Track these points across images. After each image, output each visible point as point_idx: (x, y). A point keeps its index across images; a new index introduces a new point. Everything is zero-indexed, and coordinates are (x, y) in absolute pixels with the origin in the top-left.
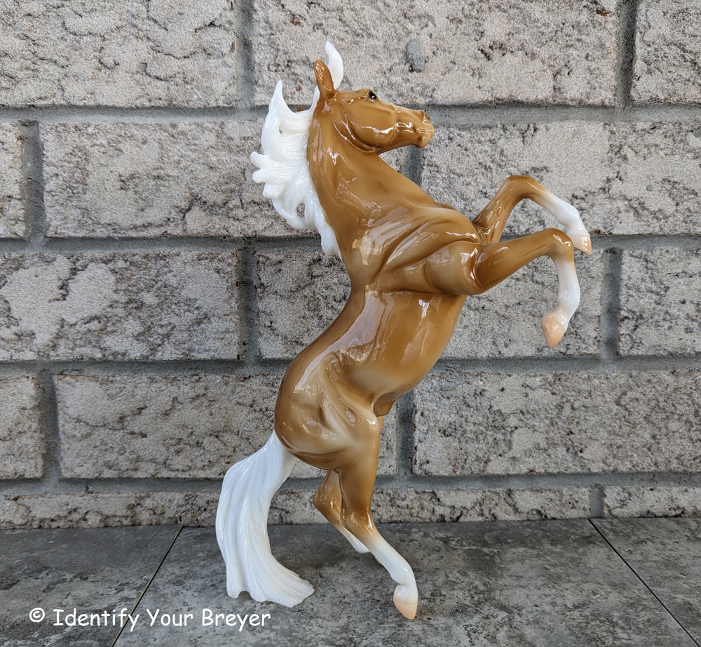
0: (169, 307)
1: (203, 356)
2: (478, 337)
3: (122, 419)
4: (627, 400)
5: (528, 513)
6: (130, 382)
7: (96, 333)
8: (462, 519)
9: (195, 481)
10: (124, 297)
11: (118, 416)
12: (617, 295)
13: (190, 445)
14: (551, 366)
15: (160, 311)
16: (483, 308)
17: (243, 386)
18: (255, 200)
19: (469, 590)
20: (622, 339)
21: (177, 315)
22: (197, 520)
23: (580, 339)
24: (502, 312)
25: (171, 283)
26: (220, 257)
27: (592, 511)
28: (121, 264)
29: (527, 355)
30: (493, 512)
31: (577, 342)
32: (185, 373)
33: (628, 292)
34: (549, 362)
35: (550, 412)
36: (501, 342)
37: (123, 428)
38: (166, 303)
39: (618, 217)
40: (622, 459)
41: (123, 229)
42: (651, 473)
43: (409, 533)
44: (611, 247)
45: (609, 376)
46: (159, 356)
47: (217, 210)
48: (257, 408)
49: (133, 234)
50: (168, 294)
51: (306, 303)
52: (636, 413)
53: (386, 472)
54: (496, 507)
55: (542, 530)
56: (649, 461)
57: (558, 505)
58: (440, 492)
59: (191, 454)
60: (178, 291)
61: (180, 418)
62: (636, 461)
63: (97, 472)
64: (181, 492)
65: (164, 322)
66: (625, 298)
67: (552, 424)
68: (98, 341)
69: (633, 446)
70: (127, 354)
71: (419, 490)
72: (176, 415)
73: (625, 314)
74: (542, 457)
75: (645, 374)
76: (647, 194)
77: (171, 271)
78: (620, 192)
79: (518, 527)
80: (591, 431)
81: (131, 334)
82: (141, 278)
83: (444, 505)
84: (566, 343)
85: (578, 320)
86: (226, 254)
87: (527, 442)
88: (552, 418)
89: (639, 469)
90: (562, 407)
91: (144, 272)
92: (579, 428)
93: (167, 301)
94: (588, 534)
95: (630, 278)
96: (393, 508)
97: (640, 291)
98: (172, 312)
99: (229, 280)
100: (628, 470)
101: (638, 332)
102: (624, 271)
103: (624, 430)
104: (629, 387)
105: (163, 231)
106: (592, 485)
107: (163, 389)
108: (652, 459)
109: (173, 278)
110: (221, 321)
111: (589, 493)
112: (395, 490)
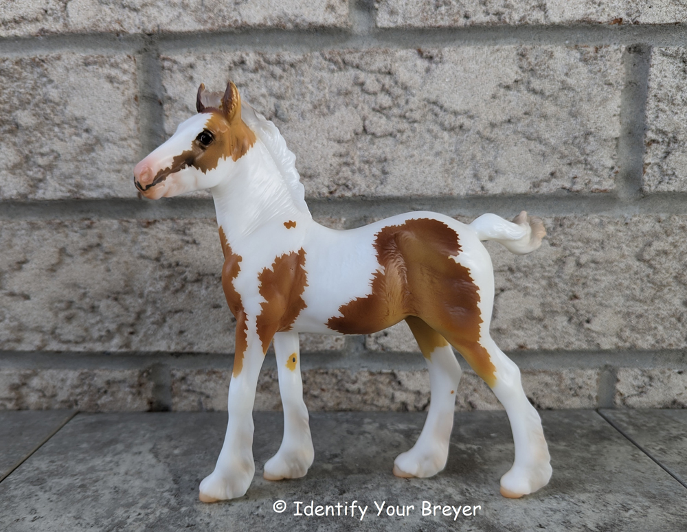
0: (51, 130)
1: (94, 194)
2: (453, 167)
4: (653, 253)
6: (6, 229)
9: (91, 356)
12: (643, 111)
13: (84, 309)
14: (550, 208)
15: (39, 135)
16: (461, 127)
17: (146, 233)
20: (648, 170)
21: (62, 140)
22: (97, 404)
23: (591, 169)
24: (487, 133)
25: (51, 98)
26: (112, 60)
27: (601, 401)
29: (518, 192)
30: (470, 399)
31: (586, 174)
32: (75, 217)
33: (657, 106)
34: (548, 203)
35: (548, 269)
36: (485, 173)
38: (47, 124)
40: (642, 332)
42: (680, 351)
43: (360, 424)
44: (630, 44)
45: (628, 221)
46: (39, 195)
48: (165, 263)
49: (3, 32)
50: (49, 111)
52: (664, 271)
53: (332, 347)
54: (474, 393)
56: (679, 335)
57: (554, 392)
58: (402, 373)
59: (85, 321)
60: (60, 108)
61: (69, 274)
62: (661, 335)
64: (75, 369)
65: (45, 149)
66: (653, 113)
67: (550, 285)
69: (658, 315)
71: (374, 370)
72: (64, 271)
73: (651, 135)
74: (535, 329)
75: (677, 218)
77: (51, 81)
80: (601, 294)
81: (4, 166)
82: (14, 92)
83: (406, 390)
84: (571, 175)
85: (589, 143)
86: (120, 56)
87: (516, 309)
88: (549, 278)
89: (664, 345)
90: (564, 263)
91: (18, 83)
92: (586, 290)
93: (48, 122)
94: (598, 428)
95: (662, 86)
96: (340, 393)
97: (674, 104)
98: (55, 136)
99: (126, 93)
100: (649, 347)
101: (670, 160)
102: (652, 76)
103: (647, 294)
104: (656, 236)
105: (40, 28)
106: (601, 366)
107: (47, 237)
108: (681, 333)
109: (54, 90)
110: (117, 148)
111: (597, 377)
112: (343, 370)
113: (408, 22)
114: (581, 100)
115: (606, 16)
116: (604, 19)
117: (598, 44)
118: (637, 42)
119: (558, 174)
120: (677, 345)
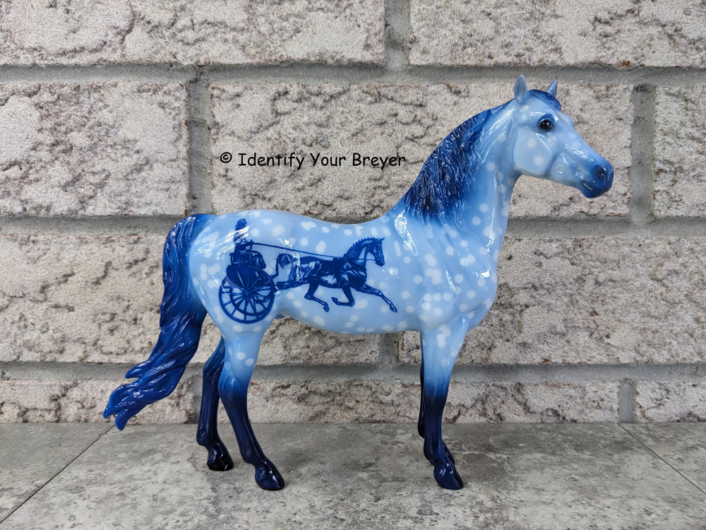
0: (103, 150)
1: (143, 211)
3: (44, 289)
4: (665, 273)
5: (542, 413)
6: (55, 243)
7: (17, 182)
8: (459, 420)
10: (49, 138)
11: (41, 284)
12: (651, 143)
13: (126, 321)
14: (570, 229)
15: (92, 155)
18: (209, 20)
19: (472, 507)
20: (658, 197)
21: (113, 160)
25: (105, 120)
26: (165, 88)
27: (621, 413)
28: (46, 97)
29: (541, 214)
30: (499, 411)
31: (602, 199)
32: (122, 232)
33: (664, 139)
34: (568, 225)
35: (569, 287)
37: (46, 300)
38: (101, 146)
39: (650, 45)
40: (658, 347)
41: (50, 54)
42: (694, 365)
43: (393, 435)
44: (641, 83)
45: (641, 243)
46: (90, 211)
47: (164, 32)
49: (64, 61)
50: (103, 133)
51: (269, 146)
52: (676, 290)
53: (367, 359)
54: (502, 405)
55: (561, 434)
56: (692, 350)
57: (579, 404)
59: (127, 333)
60: (114, 130)
61: (113, 287)
62: (676, 350)
63: (15, 354)
65: (98, 168)
67: (572, 302)
68: (18, 193)
69: (672, 330)
70: (52, 208)
71: (406, 383)
72: (109, 284)
73: (662, 166)
74: (559, 344)
75: (685, 240)
76: (685, 19)
77: (106, 106)
78: (653, 15)
79: (531, 429)
80: (619, 311)
81: (57, 183)
82: (71, 115)
86: (173, 85)
87: (541, 324)
88: (571, 295)
89: (679, 360)
90: (584, 281)
91: (75, 107)
92: (605, 307)
93: (101, 143)
94: (620, 439)
95: (667, 121)
96: (374, 405)
97: (678, 138)
98: (107, 156)
99: (176, 118)
100: (665, 361)
101: (677, 188)
102: (658, 113)
103: (661, 311)
104: (666, 256)
105: (99, 57)
106: (622, 380)
107: (94, 251)
108: (694, 348)
109: (108, 114)
110: (165, 168)
111: (618, 389)
112: (377, 382)
113: (439, 61)
114: (595, 133)
115: (615, 59)
116: (613, 61)
117: (609, 83)
118: (644, 83)
119: (576, 199)
120: (691, 359)
